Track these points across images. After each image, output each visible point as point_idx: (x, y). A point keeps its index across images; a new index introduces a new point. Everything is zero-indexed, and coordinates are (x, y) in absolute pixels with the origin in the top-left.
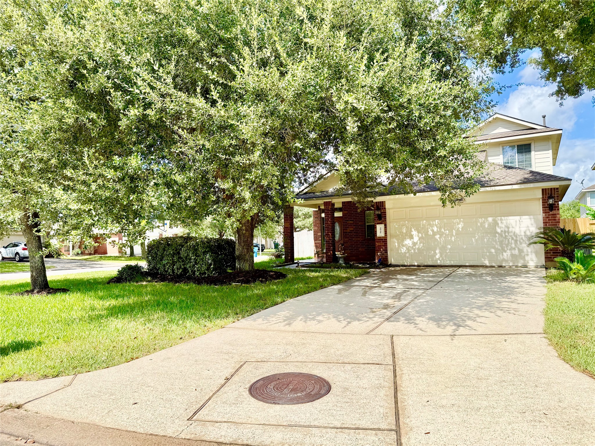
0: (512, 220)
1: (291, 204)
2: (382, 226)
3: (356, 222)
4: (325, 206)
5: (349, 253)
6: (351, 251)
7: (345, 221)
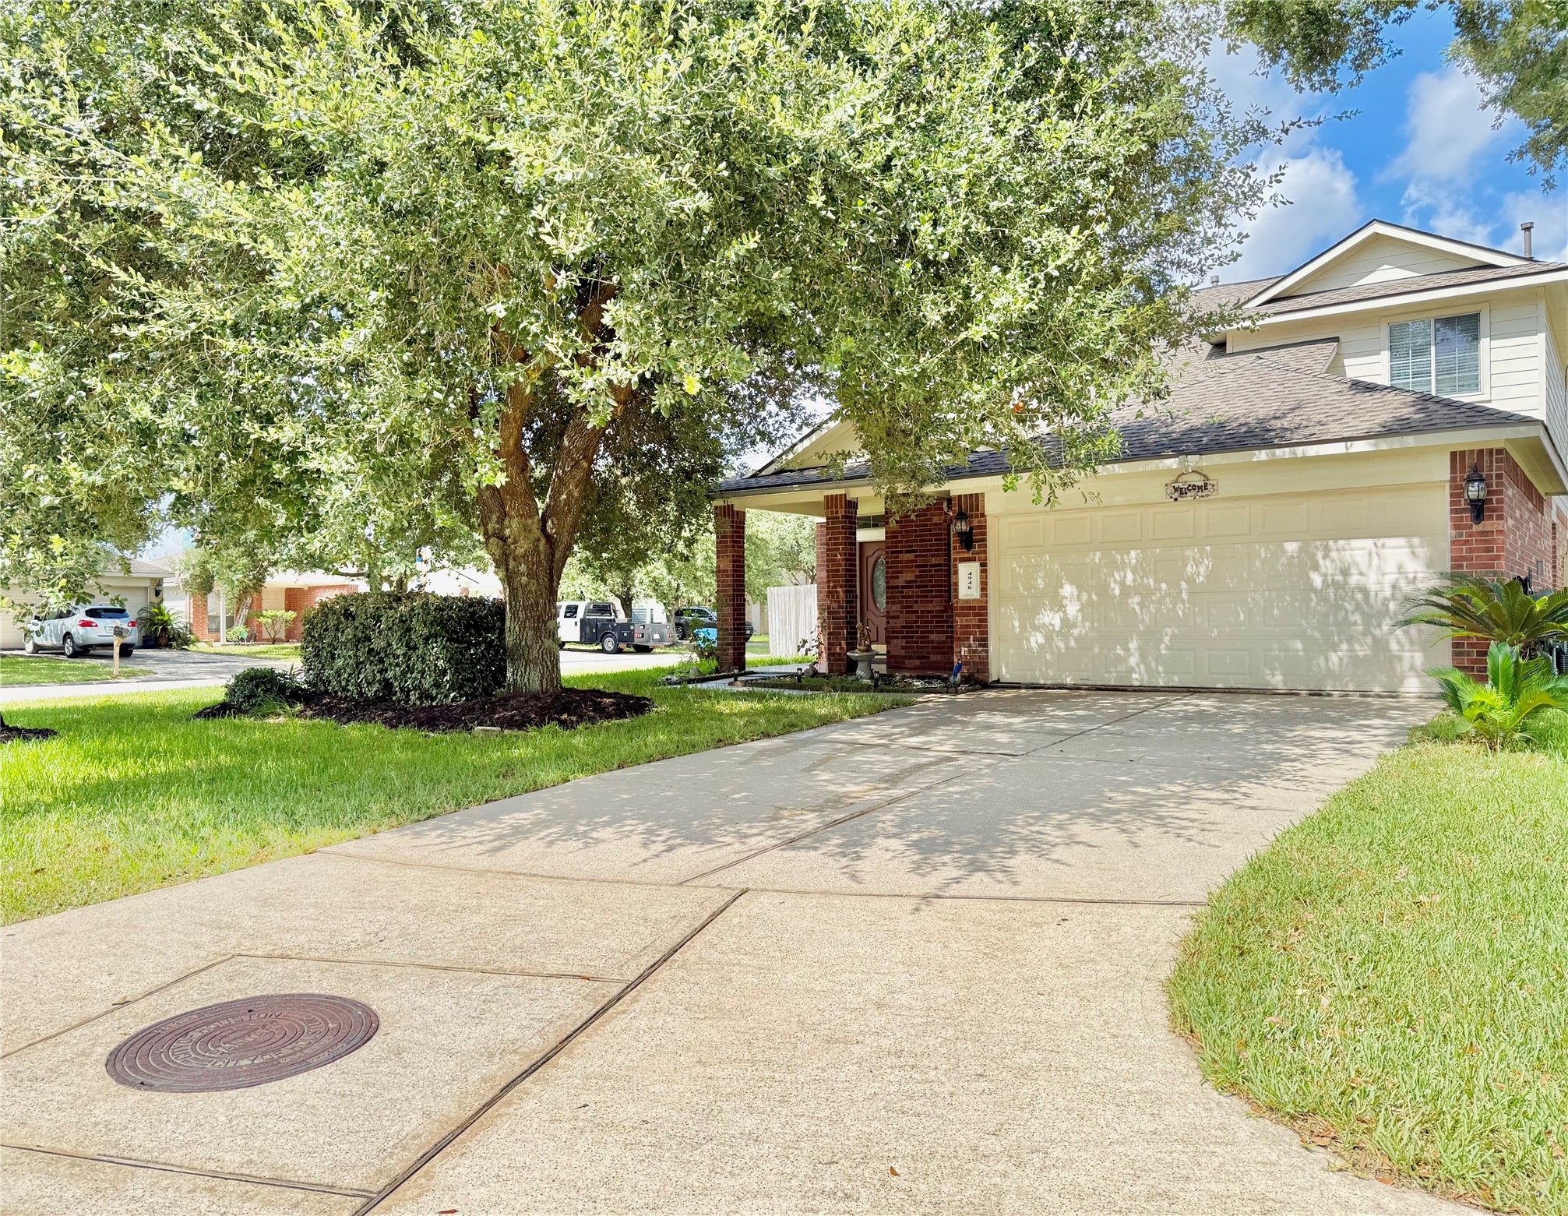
0: (1358, 550)
1: (737, 503)
2: (975, 567)
3: (922, 556)
4: (828, 508)
5: (903, 648)
6: (908, 642)
7: (892, 552)
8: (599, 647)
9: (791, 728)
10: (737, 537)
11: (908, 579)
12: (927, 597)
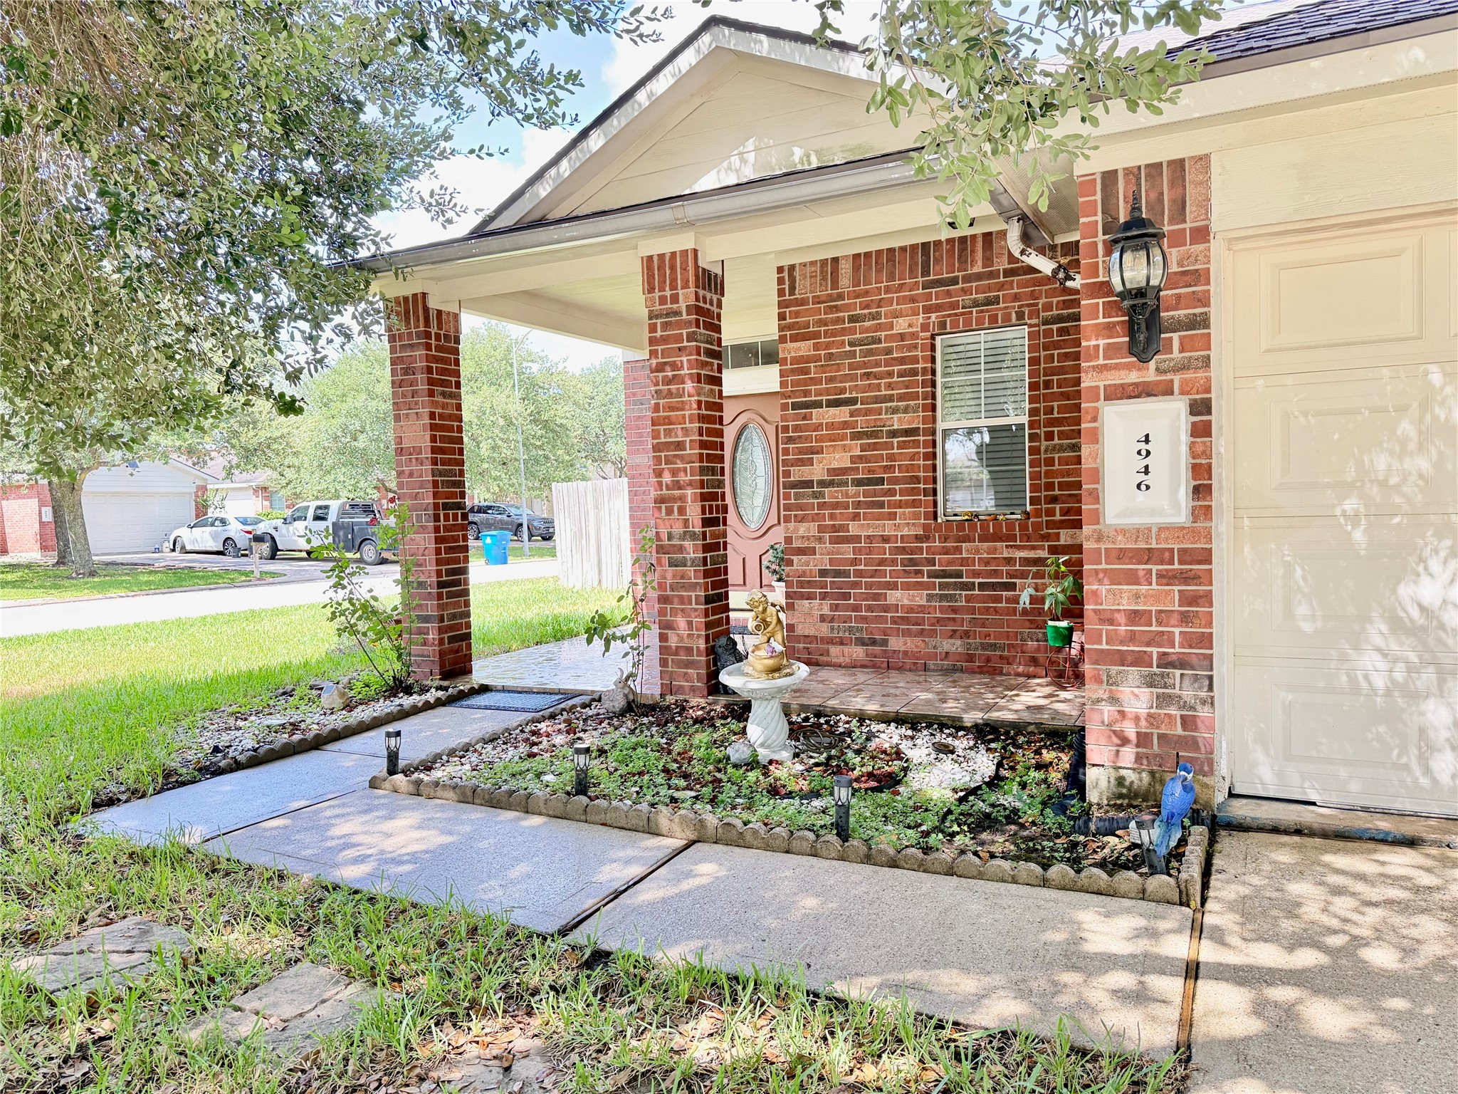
2: (1167, 415)
3: (867, 412)
4: (651, 290)
5: (823, 619)
6: (835, 608)
7: (795, 406)
10: (442, 372)
11: (835, 465)
12: (881, 505)
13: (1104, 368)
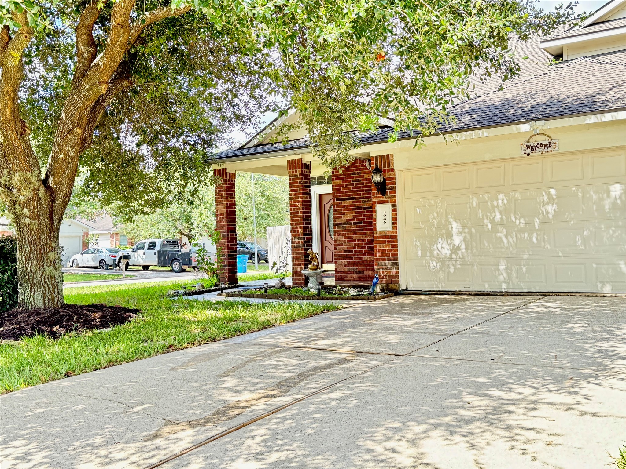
1: (229, 167)
2: (388, 207)
3: (357, 202)
4: (290, 169)
5: (345, 266)
6: (349, 262)
7: (337, 200)
8: (170, 268)
9: (237, 332)
10: (230, 191)
11: (348, 218)
12: (361, 230)
13: (376, 197)
